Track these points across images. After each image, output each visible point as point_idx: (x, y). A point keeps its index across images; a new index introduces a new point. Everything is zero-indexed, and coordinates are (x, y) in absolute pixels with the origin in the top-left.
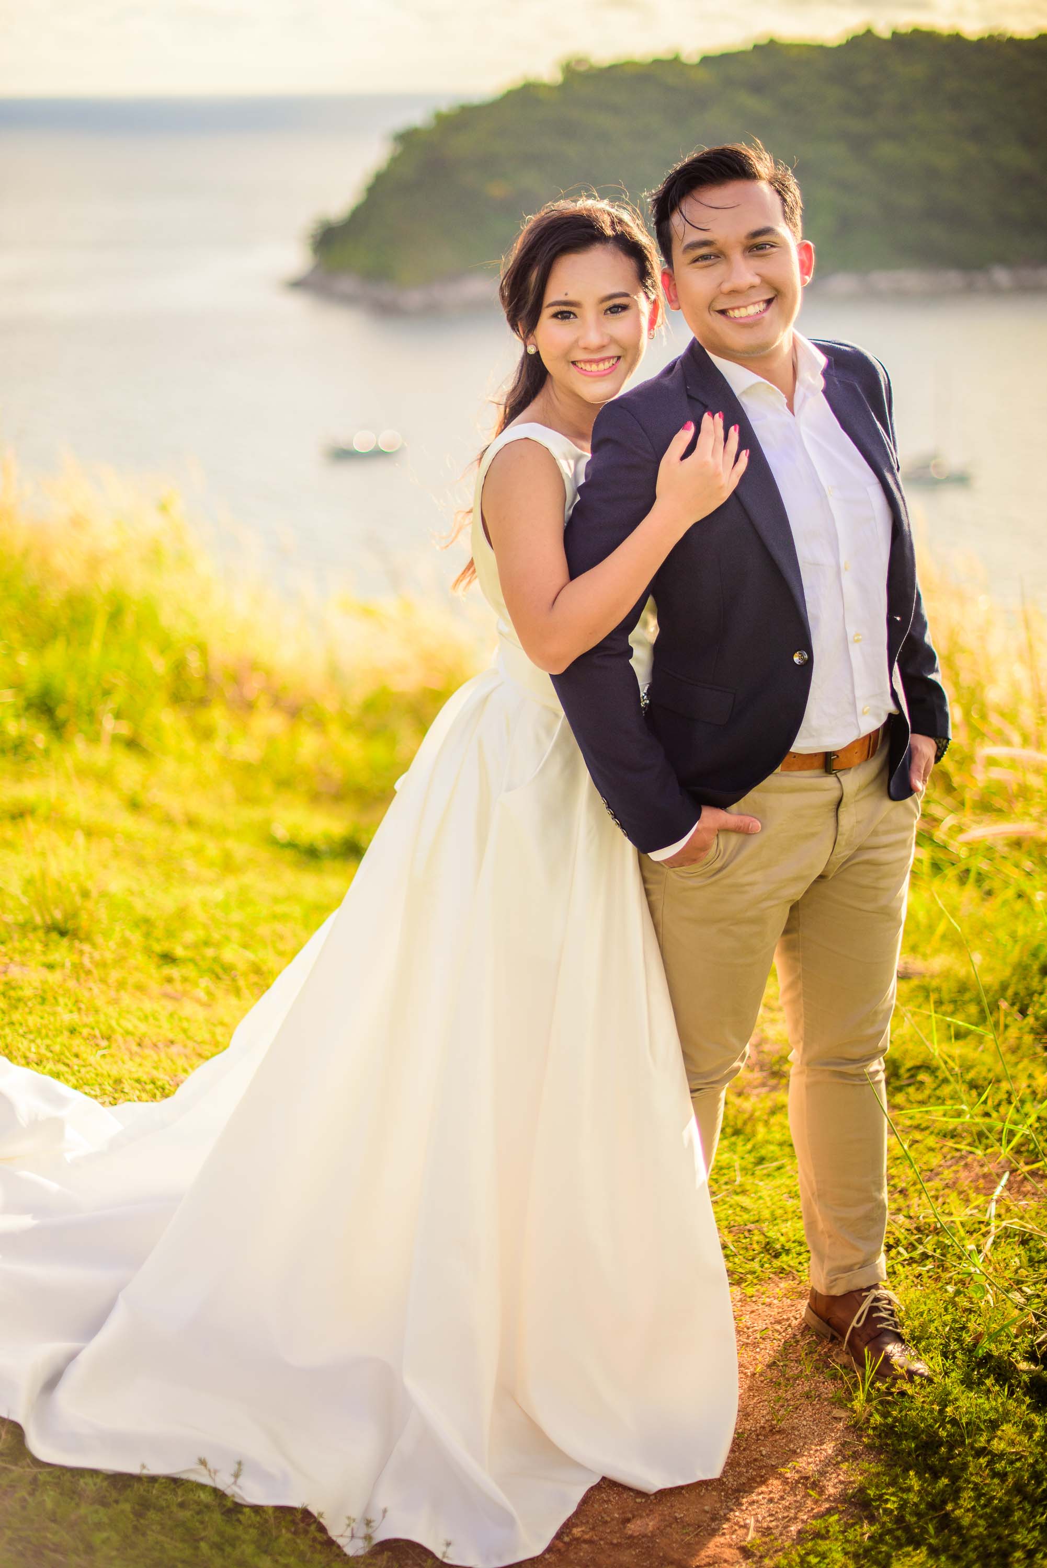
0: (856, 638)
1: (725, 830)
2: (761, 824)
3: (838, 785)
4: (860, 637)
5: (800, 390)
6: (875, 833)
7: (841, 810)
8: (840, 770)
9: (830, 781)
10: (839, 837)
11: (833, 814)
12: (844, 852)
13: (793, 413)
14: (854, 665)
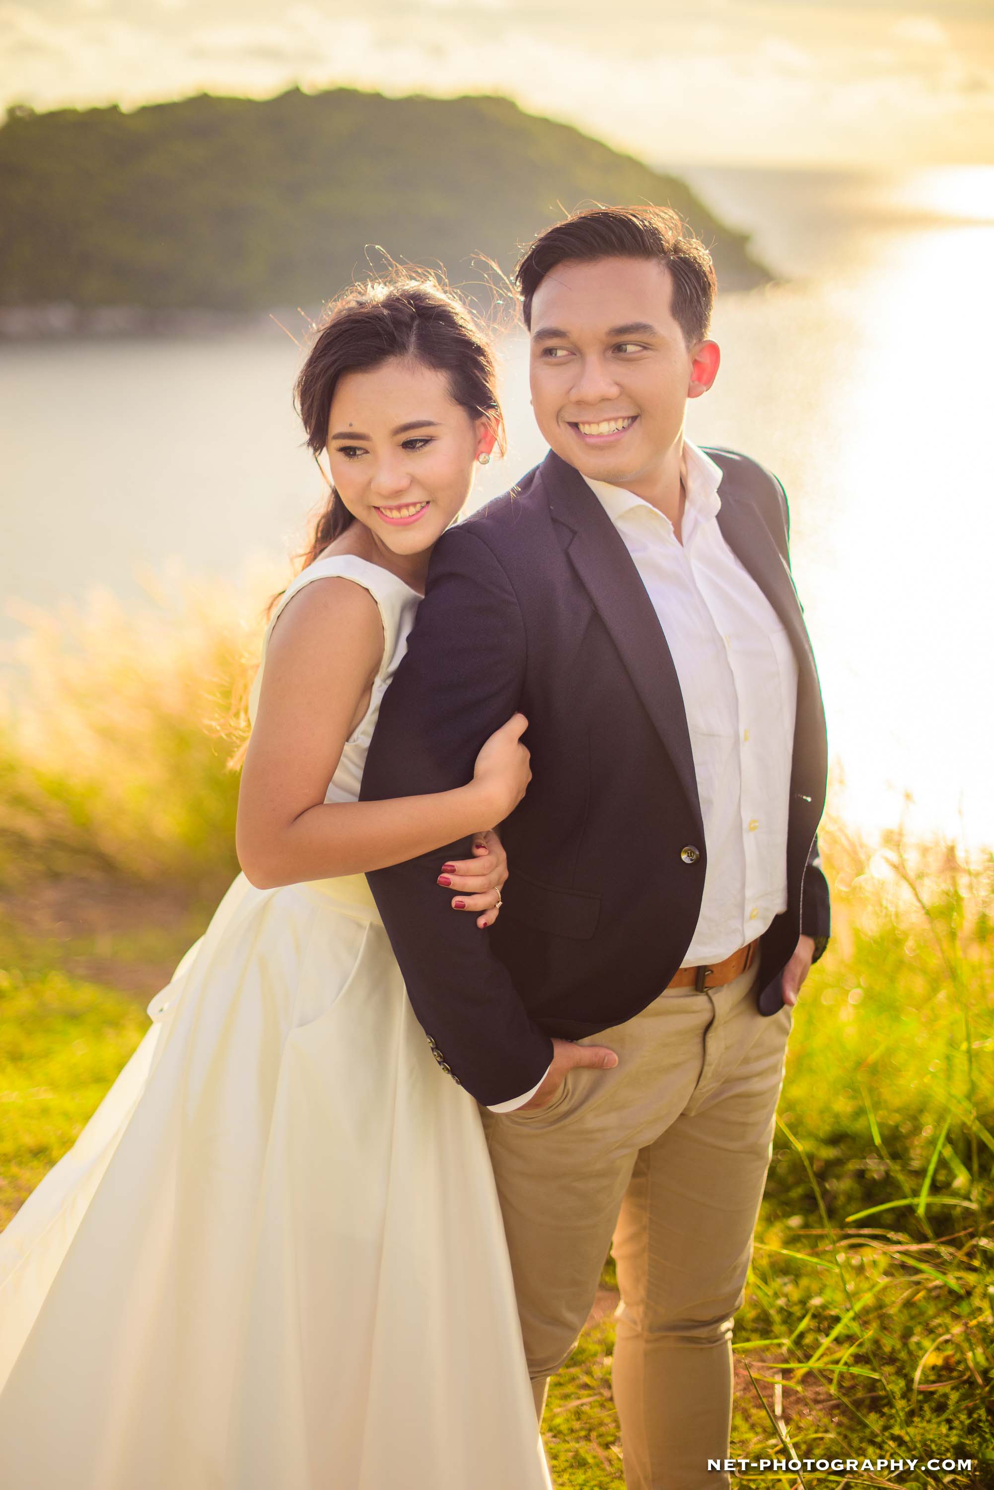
0: (752, 826)
1: (578, 1067)
2: (619, 1057)
3: (708, 1006)
4: (757, 824)
5: (691, 513)
6: (746, 1061)
7: (710, 1035)
8: (711, 988)
9: (701, 1000)
10: (706, 1068)
11: (698, 1040)
12: (709, 1085)
13: (682, 544)
14: (748, 859)
